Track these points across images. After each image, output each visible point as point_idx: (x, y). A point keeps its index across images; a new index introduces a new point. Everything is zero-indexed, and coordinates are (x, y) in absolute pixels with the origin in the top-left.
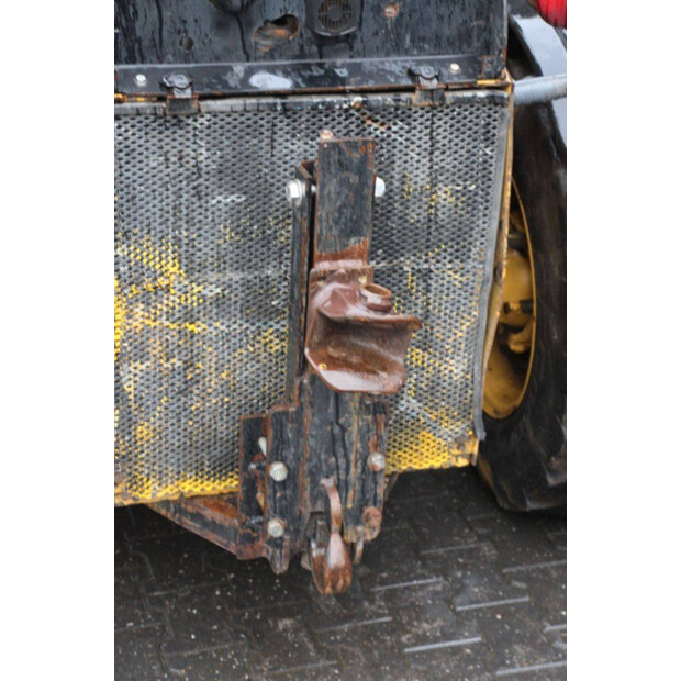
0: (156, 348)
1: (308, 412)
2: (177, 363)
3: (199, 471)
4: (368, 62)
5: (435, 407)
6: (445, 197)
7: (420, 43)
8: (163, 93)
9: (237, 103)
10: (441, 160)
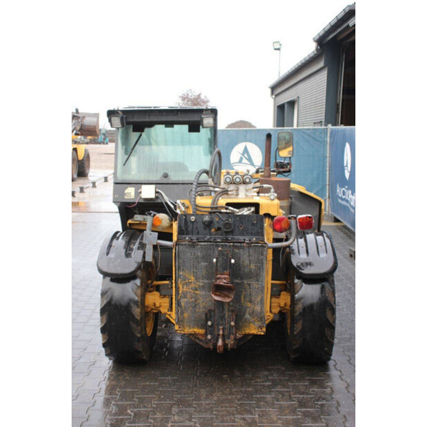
0: (189, 296)
1: (216, 309)
2: (193, 300)
3: (198, 327)
4: (236, 237)
5: (254, 318)
6: (252, 266)
7: (247, 234)
8: (191, 240)
9: (206, 243)
10: (252, 258)
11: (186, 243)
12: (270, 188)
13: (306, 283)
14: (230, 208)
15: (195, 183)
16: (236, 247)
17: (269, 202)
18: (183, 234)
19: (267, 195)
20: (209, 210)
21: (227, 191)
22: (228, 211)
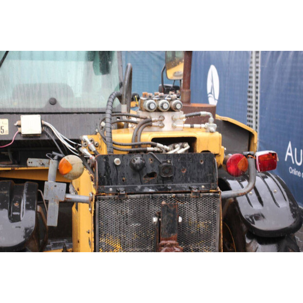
6: (201, 225)
7: (192, 180)
8: (117, 192)
9: (138, 196)
10: (201, 214)
11: (111, 196)
12: (209, 117)
13: (261, 243)
14: (159, 144)
15: (109, 112)
16: (178, 199)
17: (208, 134)
18: (104, 184)
19: (203, 126)
20: (129, 148)
21: (151, 121)
22: (156, 149)
